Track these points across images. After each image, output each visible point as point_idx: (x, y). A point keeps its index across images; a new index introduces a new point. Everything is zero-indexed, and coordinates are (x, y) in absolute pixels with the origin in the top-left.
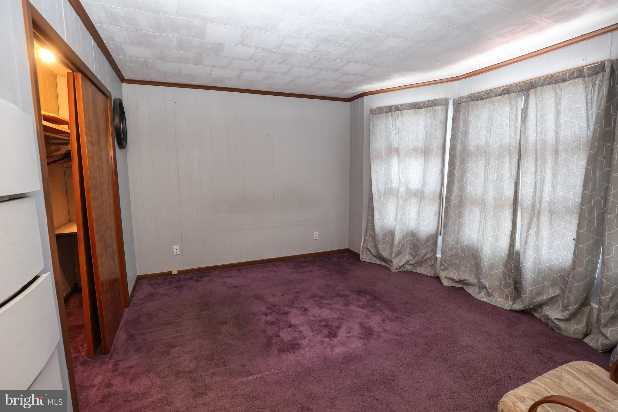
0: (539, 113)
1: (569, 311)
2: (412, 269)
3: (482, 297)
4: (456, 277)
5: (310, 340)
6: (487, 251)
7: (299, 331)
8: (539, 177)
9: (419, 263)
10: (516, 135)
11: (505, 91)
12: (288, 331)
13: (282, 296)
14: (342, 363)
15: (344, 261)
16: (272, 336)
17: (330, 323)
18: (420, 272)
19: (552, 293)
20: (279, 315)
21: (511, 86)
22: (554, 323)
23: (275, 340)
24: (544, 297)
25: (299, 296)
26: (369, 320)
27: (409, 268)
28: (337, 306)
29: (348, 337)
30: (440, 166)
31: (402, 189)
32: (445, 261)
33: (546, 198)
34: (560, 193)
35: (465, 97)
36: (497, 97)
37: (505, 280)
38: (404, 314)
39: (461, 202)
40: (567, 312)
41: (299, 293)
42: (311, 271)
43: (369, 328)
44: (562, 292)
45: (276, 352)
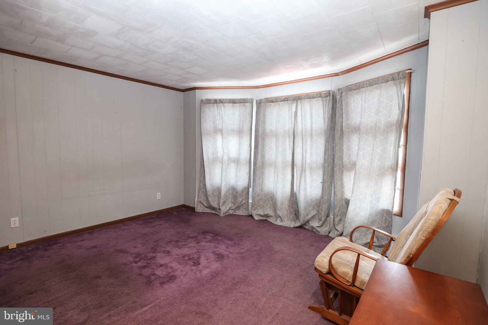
0: (303, 114)
1: (322, 221)
2: (233, 213)
3: (278, 223)
4: (262, 213)
5: (181, 271)
6: (279, 194)
7: (170, 267)
8: (304, 149)
9: (238, 208)
10: (292, 125)
11: (286, 99)
12: (160, 269)
13: (143, 246)
14: (211, 279)
15: (183, 214)
16: (149, 276)
17: (191, 257)
18: (238, 214)
19: (313, 213)
20: (148, 260)
21: (289, 96)
22: (316, 229)
23: (153, 278)
24: (310, 216)
25: (158, 244)
26: (218, 249)
27: (231, 212)
28: (192, 245)
29: (208, 262)
30: (249, 142)
31: (225, 157)
32: (255, 204)
33: (308, 161)
34: (314, 158)
35: (264, 100)
36: (282, 102)
37: (290, 210)
38: (238, 241)
39: (263, 165)
40: (321, 222)
41: (157, 242)
42: (160, 225)
43: (220, 253)
44: (318, 213)
45: (158, 285)
